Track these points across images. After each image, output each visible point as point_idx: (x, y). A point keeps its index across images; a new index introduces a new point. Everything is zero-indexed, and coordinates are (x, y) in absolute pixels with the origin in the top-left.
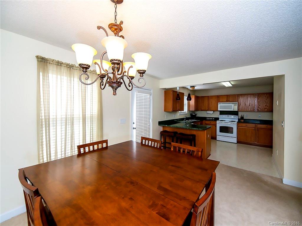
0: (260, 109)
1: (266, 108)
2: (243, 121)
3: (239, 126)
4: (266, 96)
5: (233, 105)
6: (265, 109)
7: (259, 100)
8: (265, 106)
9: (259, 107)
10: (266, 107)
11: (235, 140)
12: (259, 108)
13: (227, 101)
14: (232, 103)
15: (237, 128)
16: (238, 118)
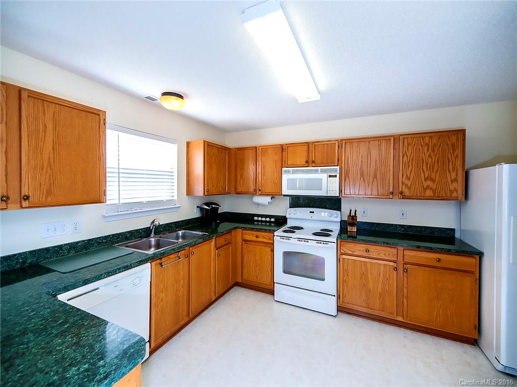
0: (409, 188)
1: (428, 186)
2: (355, 229)
3: (342, 254)
4: (427, 144)
5: (324, 176)
6: (425, 189)
7: (405, 157)
8: (426, 179)
9: (407, 182)
10: (429, 183)
11: (331, 305)
12: (407, 185)
13: (308, 163)
14: (322, 171)
15: (338, 260)
16: (339, 220)
